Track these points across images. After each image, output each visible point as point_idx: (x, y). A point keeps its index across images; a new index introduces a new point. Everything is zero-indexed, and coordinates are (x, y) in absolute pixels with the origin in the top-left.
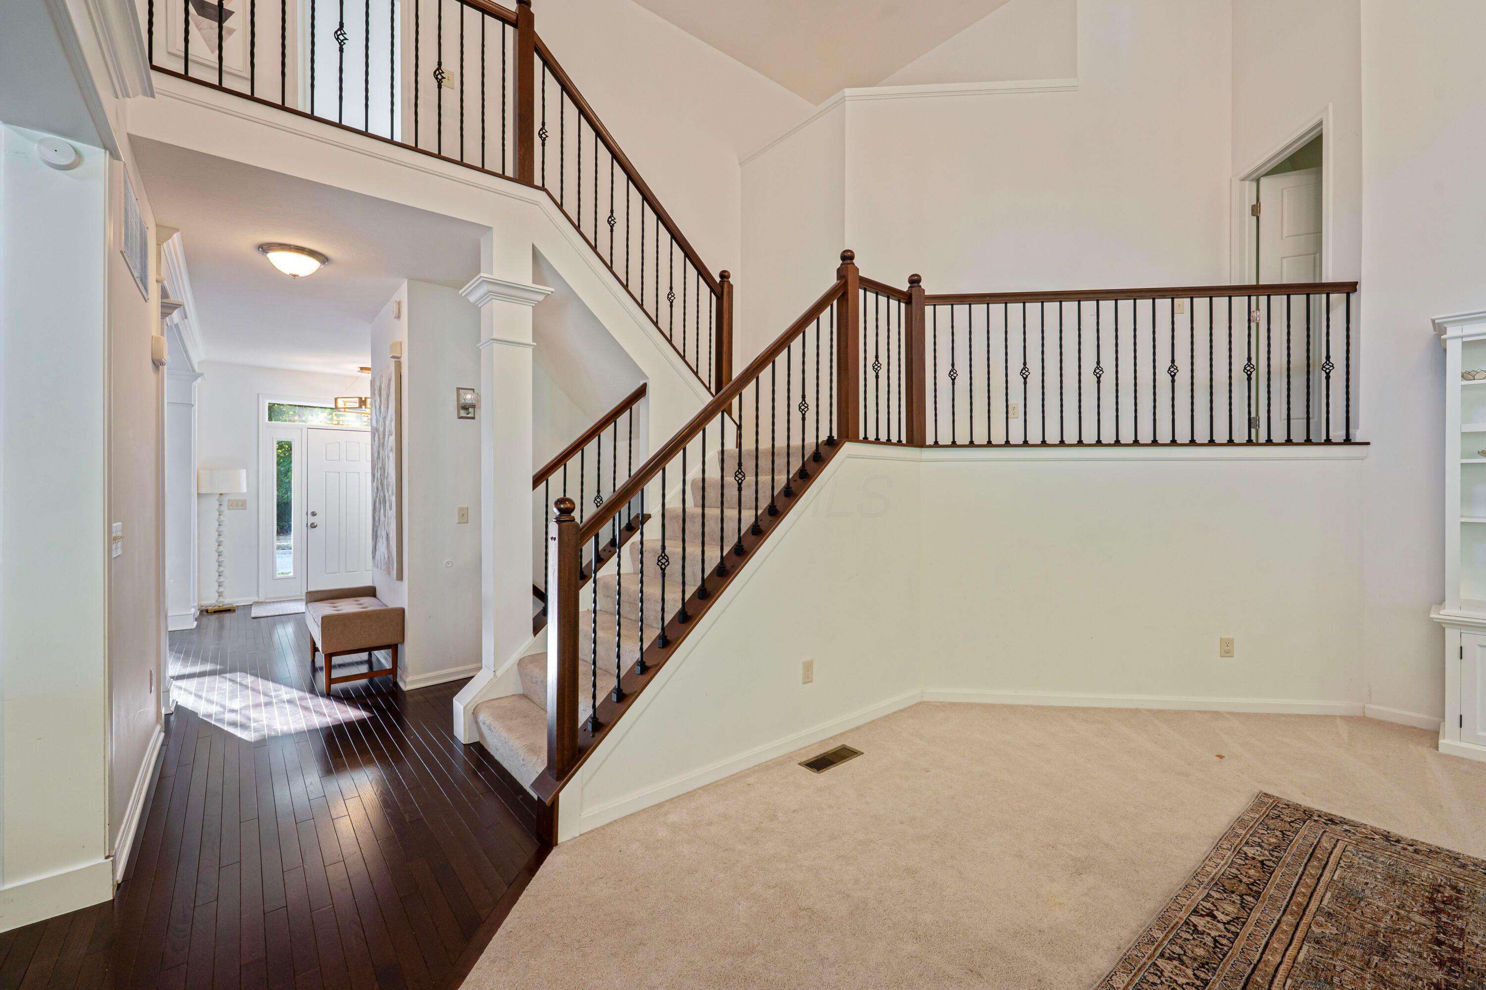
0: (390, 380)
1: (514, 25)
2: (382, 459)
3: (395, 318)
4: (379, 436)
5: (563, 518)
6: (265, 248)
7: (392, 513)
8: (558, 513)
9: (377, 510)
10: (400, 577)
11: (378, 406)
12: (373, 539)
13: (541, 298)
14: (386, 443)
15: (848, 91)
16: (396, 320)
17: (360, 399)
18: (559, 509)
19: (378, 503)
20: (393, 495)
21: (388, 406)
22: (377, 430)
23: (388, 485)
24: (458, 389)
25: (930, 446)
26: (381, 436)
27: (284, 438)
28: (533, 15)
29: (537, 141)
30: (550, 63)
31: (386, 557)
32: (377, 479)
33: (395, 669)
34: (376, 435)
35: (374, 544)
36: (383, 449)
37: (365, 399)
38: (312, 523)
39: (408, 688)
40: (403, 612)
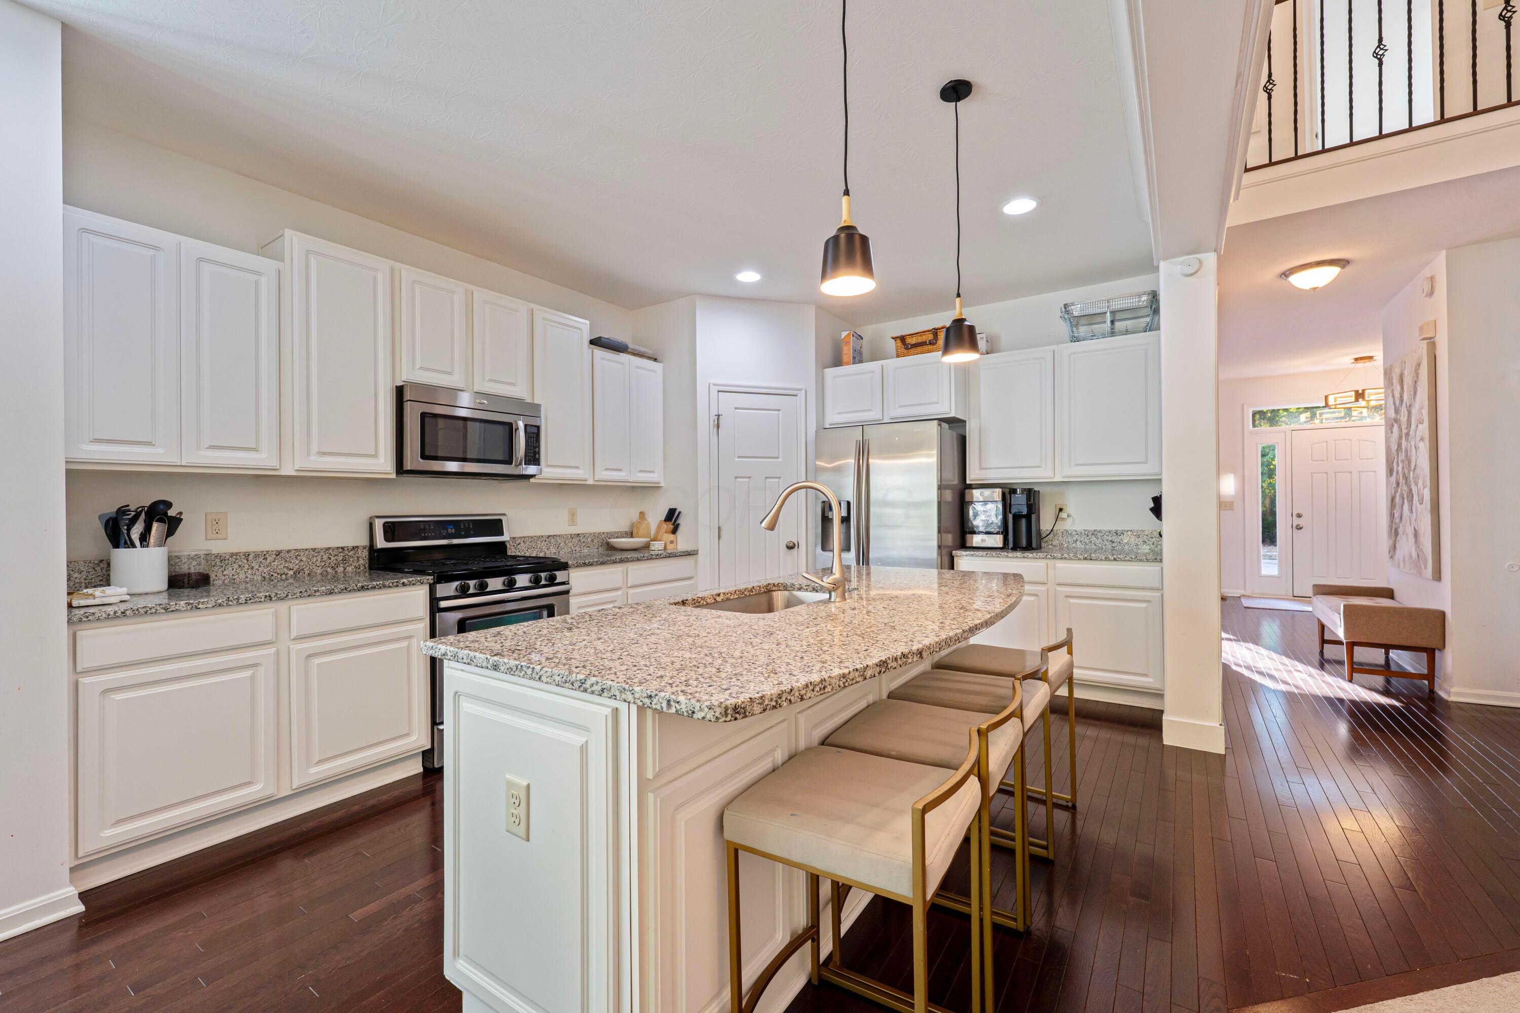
0: (1419, 365)
2: (1406, 451)
3: (1426, 296)
4: (1400, 428)
6: (1286, 274)
7: (1424, 508)
9: (1397, 506)
10: (1437, 575)
11: (1397, 395)
12: (1390, 537)
14: (1412, 433)
16: (1428, 298)
17: (1357, 392)
19: (1399, 499)
20: (1424, 488)
21: (1415, 393)
22: (1396, 422)
23: (1416, 479)
26: (1404, 427)
27: (1268, 444)
31: (1414, 554)
32: (1397, 473)
33: (1431, 676)
34: (1396, 426)
35: (1391, 542)
36: (1407, 439)
37: (1364, 391)
38: (1298, 525)
39: (1453, 699)
40: (1442, 615)
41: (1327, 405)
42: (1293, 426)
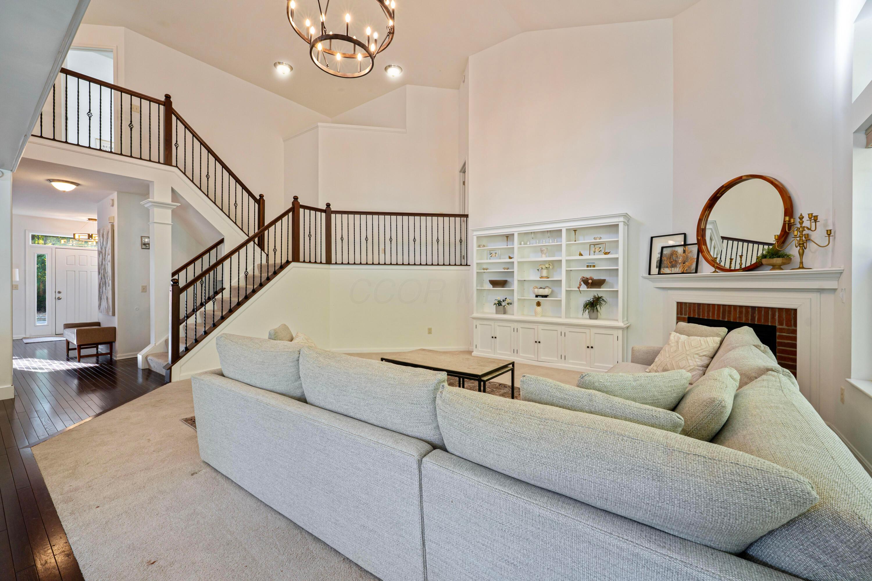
0: (108, 232)
1: (164, 105)
2: (104, 265)
3: (111, 206)
4: (102, 255)
5: (174, 285)
6: (51, 181)
7: (110, 288)
8: (172, 283)
9: (101, 287)
10: (114, 314)
11: (102, 242)
12: (99, 300)
13: (175, 207)
14: (106, 258)
15: (319, 124)
16: (112, 207)
17: (89, 235)
18: (173, 282)
19: (102, 285)
20: (110, 280)
21: (107, 243)
22: (101, 252)
23: (107, 277)
24: (142, 237)
25: (333, 264)
26: (104, 255)
27: (41, 252)
28: (172, 102)
29: (174, 148)
30: (179, 118)
31: (106, 307)
32: (101, 274)
33: (111, 353)
34: (101, 254)
35: (99, 302)
36: (105, 261)
37: (92, 235)
38: (59, 297)
39: (118, 359)
40: (115, 328)
41: (74, 238)
42: (57, 246)
